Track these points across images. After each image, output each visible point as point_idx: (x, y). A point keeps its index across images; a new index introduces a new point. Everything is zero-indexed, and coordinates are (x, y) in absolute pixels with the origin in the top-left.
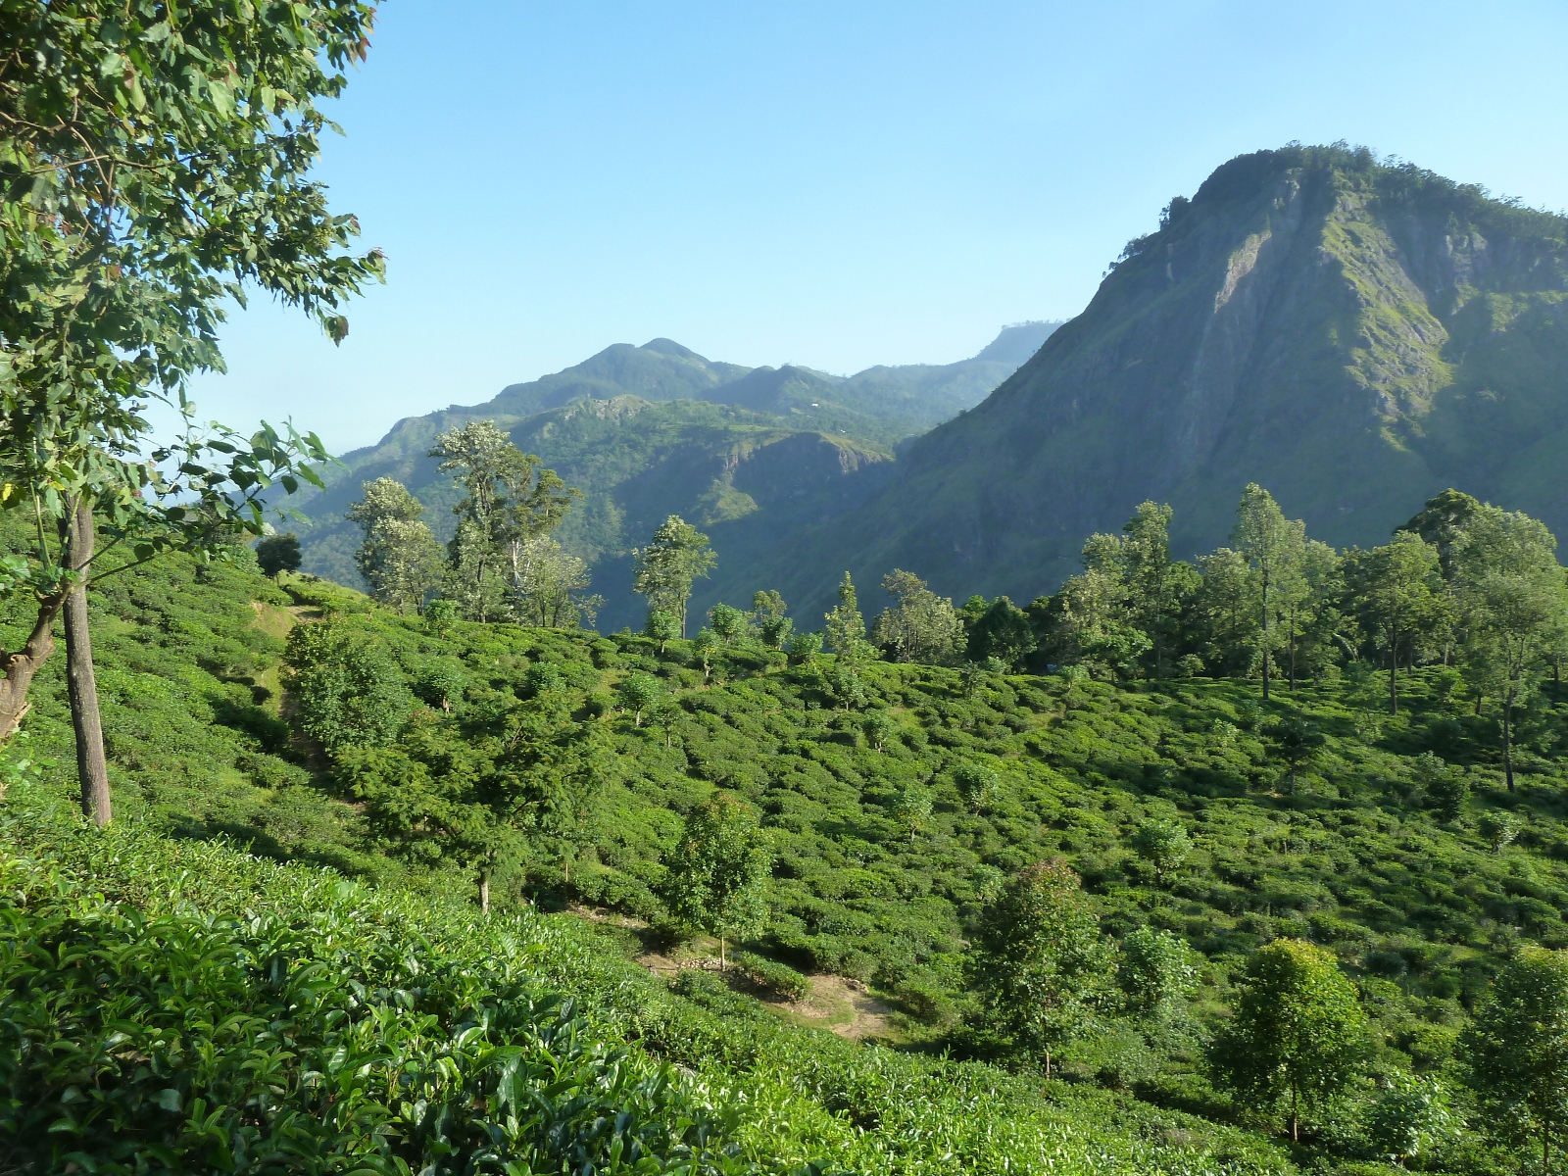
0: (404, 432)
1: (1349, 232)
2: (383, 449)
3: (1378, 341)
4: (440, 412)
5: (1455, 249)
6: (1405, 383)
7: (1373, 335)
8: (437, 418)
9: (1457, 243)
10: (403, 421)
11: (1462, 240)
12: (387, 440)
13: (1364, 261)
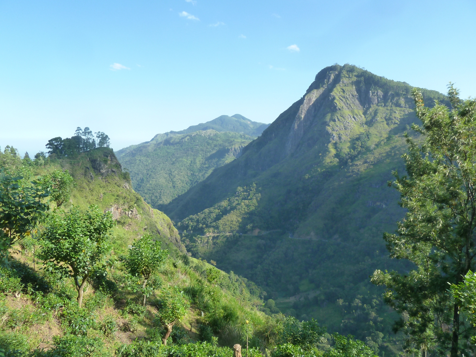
0: (157, 138)
1: (343, 89)
2: (151, 142)
3: (339, 120)
4: (168, 133)
5: (372, 95)
6: (342, 132)
7: (338, 118)
8: (167, 134)
9: (373, 93)
10: (158, 134)
11: (375, 92)
12: (153, 140)
13: (344, 98)
